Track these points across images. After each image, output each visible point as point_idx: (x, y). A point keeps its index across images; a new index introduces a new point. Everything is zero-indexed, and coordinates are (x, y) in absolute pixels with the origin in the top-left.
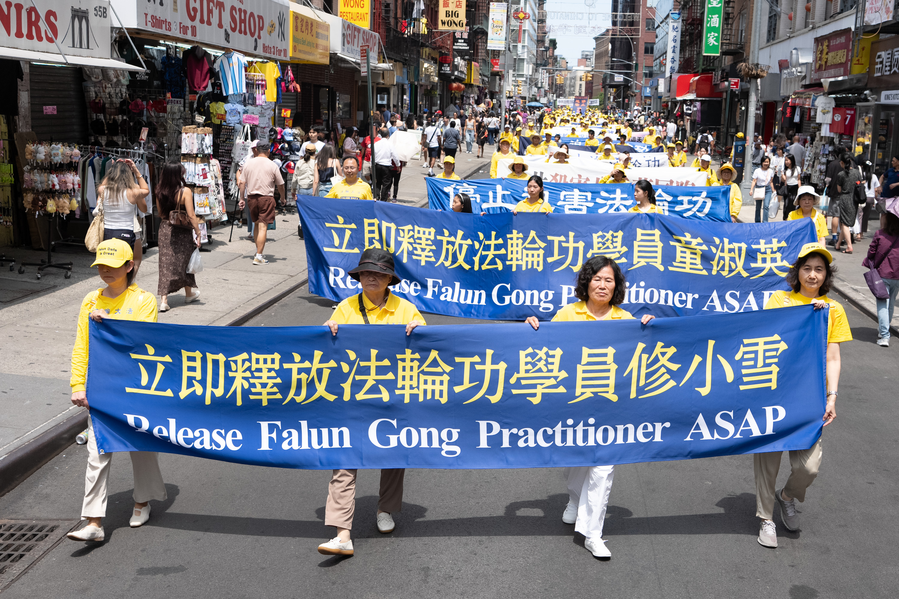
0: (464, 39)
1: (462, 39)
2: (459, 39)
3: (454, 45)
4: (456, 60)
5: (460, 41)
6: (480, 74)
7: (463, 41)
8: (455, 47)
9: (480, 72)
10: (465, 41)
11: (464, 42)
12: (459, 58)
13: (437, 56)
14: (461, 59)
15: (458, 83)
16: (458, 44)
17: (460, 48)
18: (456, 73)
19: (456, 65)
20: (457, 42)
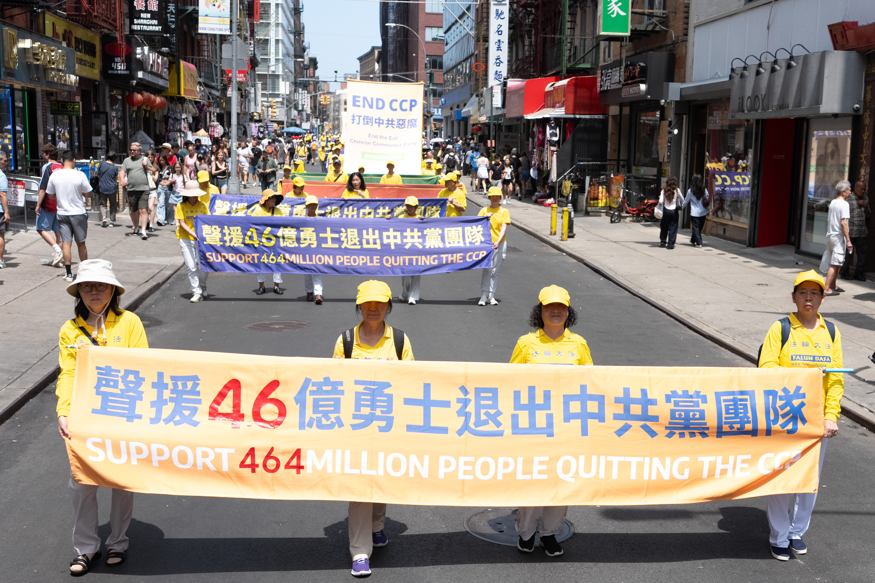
0: (151, 12)
1: (146, 11)
2: (141, 11)
3: (132, 23)
4: (139, 50)
5: (143, 15)
6: (200, 83)
7: (149, 16)
8: (135, 27)
9: (201, 80)
10: (154, 15)
11: (152, 18)
12: (146, 49)
13: (97, 42)
14: (150, 50)
15: (146, 94)
16: (141, 21)
17: (145, 28)
18: (140, 75)
19: (139, 60)
20: (139, 18)
